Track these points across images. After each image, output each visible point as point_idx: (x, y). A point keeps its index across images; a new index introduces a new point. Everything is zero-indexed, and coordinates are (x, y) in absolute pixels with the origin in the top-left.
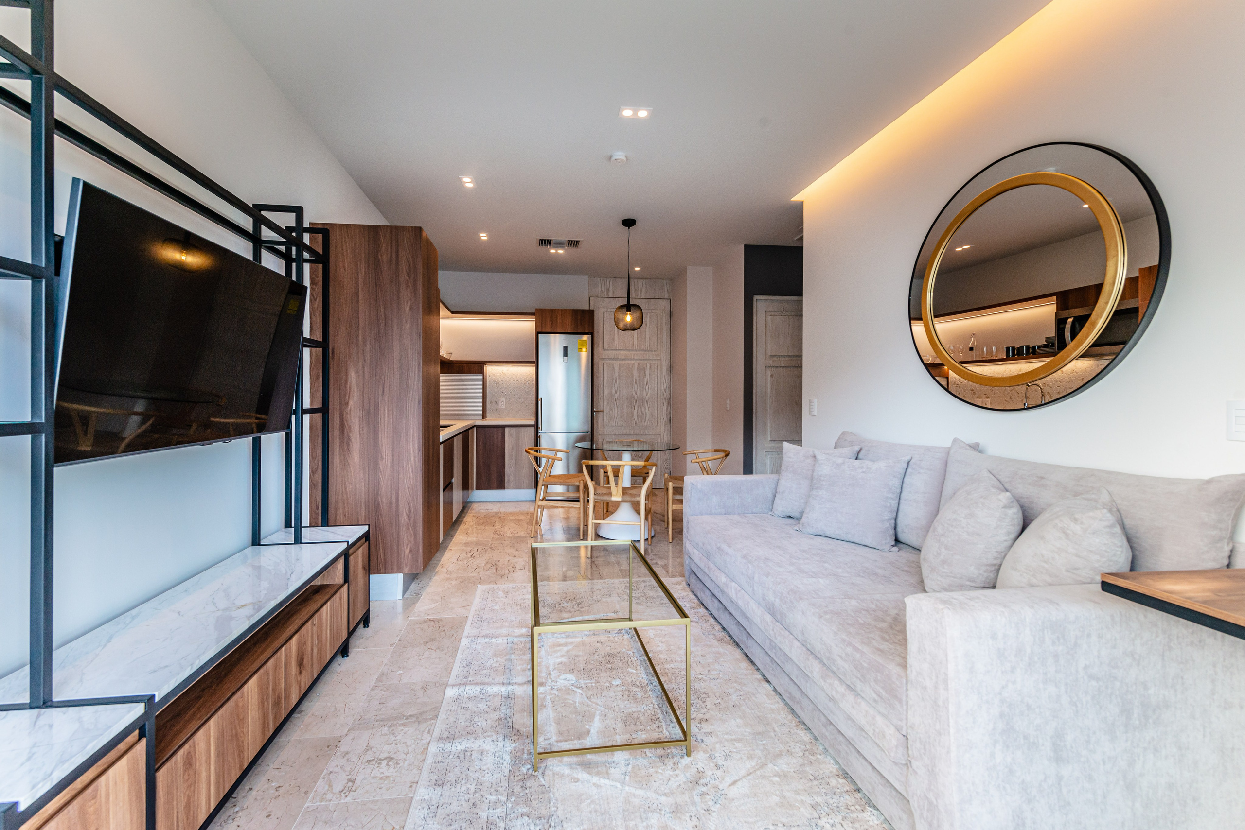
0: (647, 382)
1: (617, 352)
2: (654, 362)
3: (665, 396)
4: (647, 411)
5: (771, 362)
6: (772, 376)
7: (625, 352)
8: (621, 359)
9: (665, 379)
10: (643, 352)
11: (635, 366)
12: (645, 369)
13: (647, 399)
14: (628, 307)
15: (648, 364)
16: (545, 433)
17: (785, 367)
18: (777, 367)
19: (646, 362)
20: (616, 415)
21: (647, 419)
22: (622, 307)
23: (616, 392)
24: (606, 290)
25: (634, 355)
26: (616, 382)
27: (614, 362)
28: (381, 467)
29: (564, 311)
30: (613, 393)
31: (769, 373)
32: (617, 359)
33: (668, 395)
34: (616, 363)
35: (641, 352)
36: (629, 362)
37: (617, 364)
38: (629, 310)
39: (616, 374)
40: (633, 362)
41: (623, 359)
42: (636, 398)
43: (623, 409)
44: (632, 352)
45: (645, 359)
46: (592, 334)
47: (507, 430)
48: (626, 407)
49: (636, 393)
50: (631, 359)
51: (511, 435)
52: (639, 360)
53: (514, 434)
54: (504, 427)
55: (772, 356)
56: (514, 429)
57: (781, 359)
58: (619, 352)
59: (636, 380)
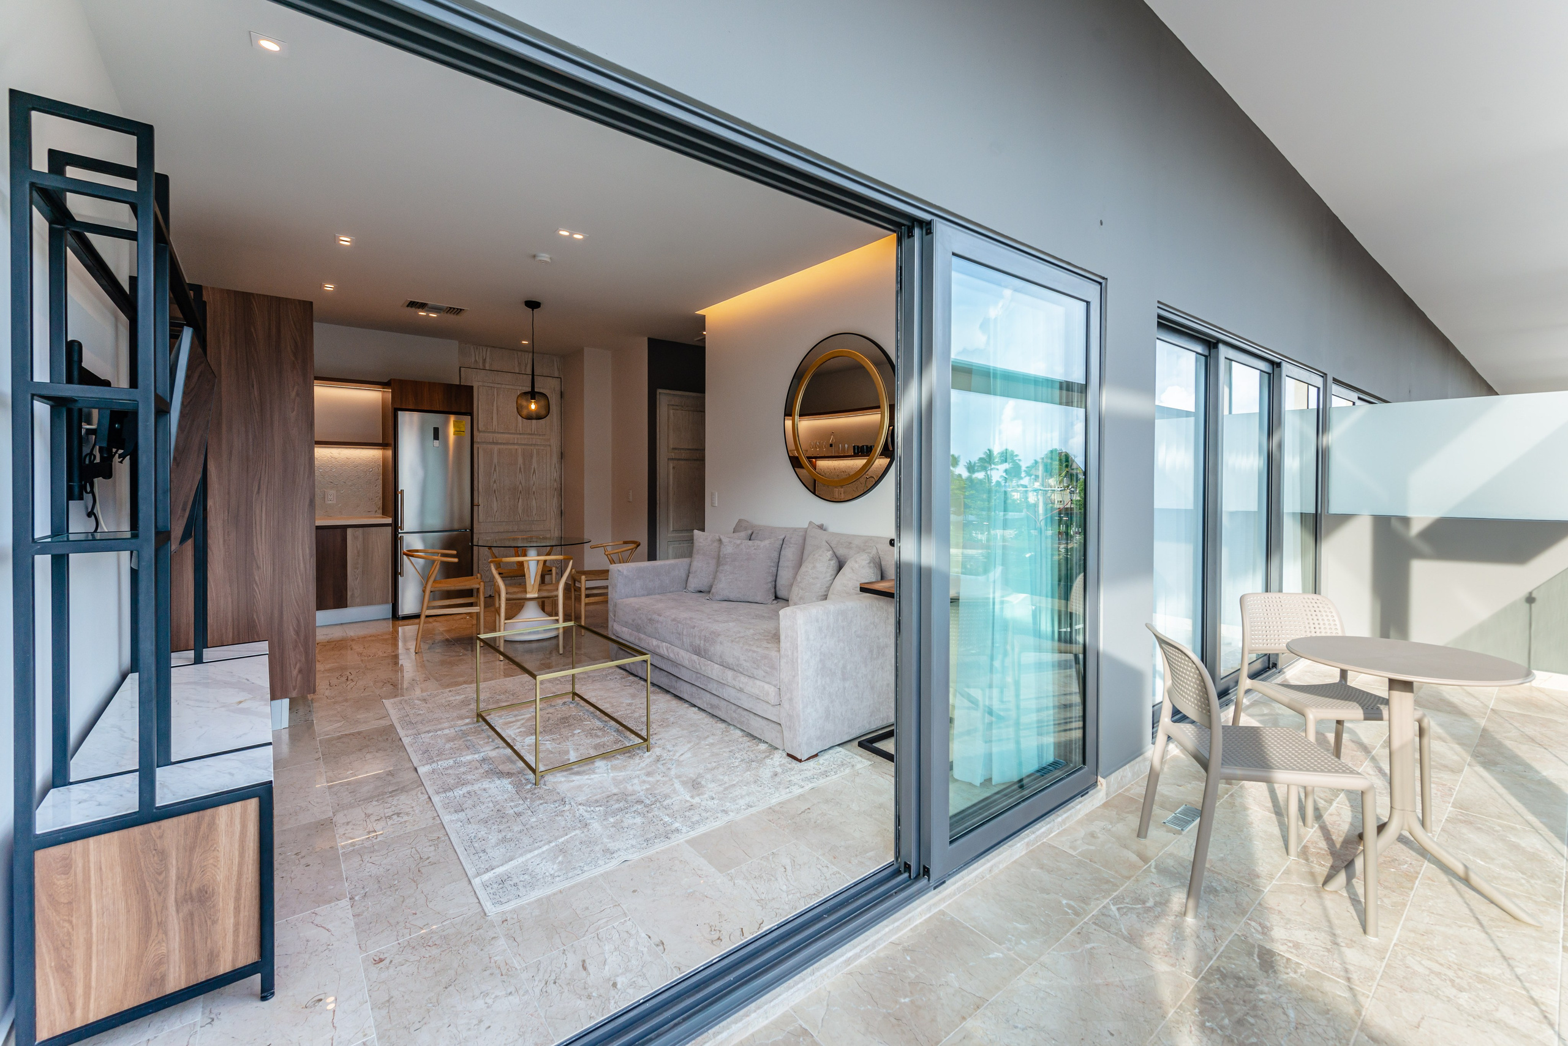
0: (534, 470)
1: (496, 435)
2: (542, 448)
3: (555, 486)
4: (534, 503)
5: (673, 454)
6: (674, 468)
7: (506, 436)
8: (501, 444)
9: (555, 467)
10: (529, 436)
11: (520, 451)
12: (531, 457)
13: (534, 489)
14: (533, 393)
15: (534, 452)
16: (406, 533)
17: (685, 460)
18: (679, 460)
19: (532, 448)
20: (495, 509)
21: (534, 513)
22: (527, 393)
23: (495, 481)
24: (481, 362)
25: (518, 439)
26: (495, 470)
27: (493, 446)
28: (257, 578)
29: (432, 385)
30: (492, 484)
31: (670, 463)
32: (497, 443)
33: (559, 486)
34: (496, 448)
35: (526, 436)
36: (512, 447)
37: (496, 450)
38: (533, 398)
39: (495, 460)
40: (516, 447)
41: (504, 444)
42: (521, 488)
43: (504, 501)
44: (516, 436)
45: (531, 445)
46: (471, 414)
47: (349, 531)
48: (508, 500)
49: (521, 483)
50: (514, 444)
51: (355, 538)
52: (525, 445)
53: (361, 536)
54: (345, 527)
55: (674, 449)
56: (361, 530)
57: (682, 451)
58: (500, 435)
59: (520, 468)
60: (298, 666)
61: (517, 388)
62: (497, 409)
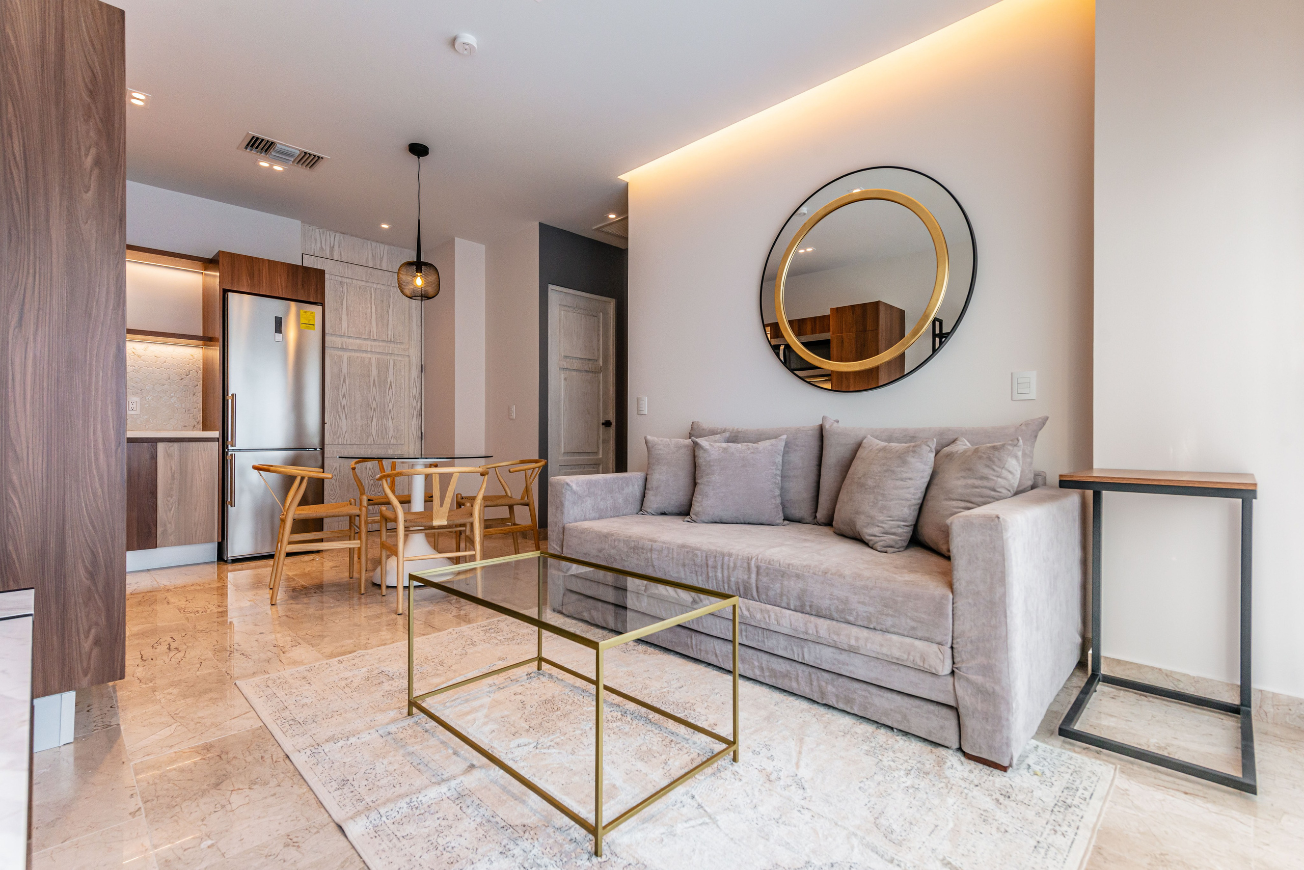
0: (391, 385)
1: (346, 340)
2: (400, 358)
3: (415, 404)
4: (390, 423)
5: (565, 363)
6: (565, 379)
7: (358, 341)
8: (352, 351)
9: (415, 382)
10: (384, 344)
11: (374, 361)
12: (387, 367)
13: (390, 407)
14: (418, 265)
15: (391, 361)
16: (240, 450)
17: (578, 370)
18: (570, 370)
19: (389, 357)
20: (344, 429)
21: (391, 434)
22: (410, 264)
23: (344, 396)
24: (328, 249)
25: (371, 346)
26: (344, 381)
27: (342, 353)
29: (273, 264)
30: (341, 398)
31: (563, 376)
32: (347, 350)
33: (419, 404)
34: (345, 355)
35: (381, 344)
36: (364, 355)
37: (345, 358)
38: (419, 270)
39: (345, 370)
40: (369, 355)
41: (355, 351)
42: (374, 405)
43: (355, 420)
44: (369, 343)
45: (388, 354)
46: (322, 304)
47: (161, 446)
48: (359, 418)
49: (374, 399)
50: (366, 351)
51: (169, 456)
52: (379, 353)
53: (176, 454)
54: (154, 441)
55: (566, 357)
56: (176, 445)
57: (574, 361)
58: (351, 340)
59: (374, 380)
60: (93, 631)
61: (371, 285)
62: (347, 309)
